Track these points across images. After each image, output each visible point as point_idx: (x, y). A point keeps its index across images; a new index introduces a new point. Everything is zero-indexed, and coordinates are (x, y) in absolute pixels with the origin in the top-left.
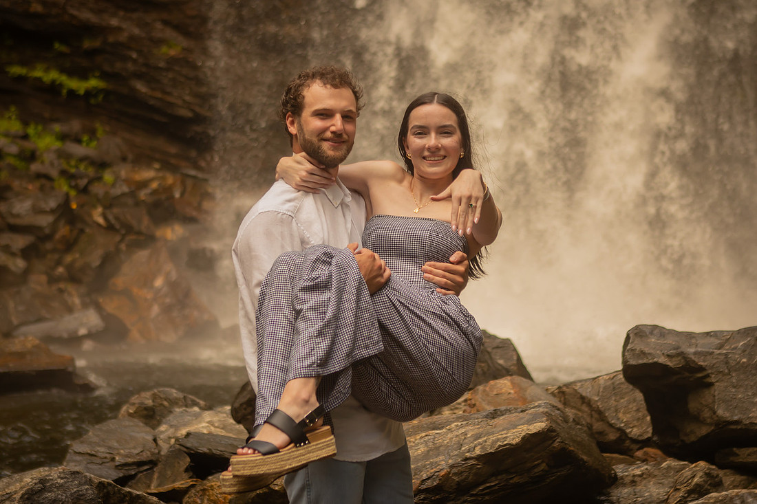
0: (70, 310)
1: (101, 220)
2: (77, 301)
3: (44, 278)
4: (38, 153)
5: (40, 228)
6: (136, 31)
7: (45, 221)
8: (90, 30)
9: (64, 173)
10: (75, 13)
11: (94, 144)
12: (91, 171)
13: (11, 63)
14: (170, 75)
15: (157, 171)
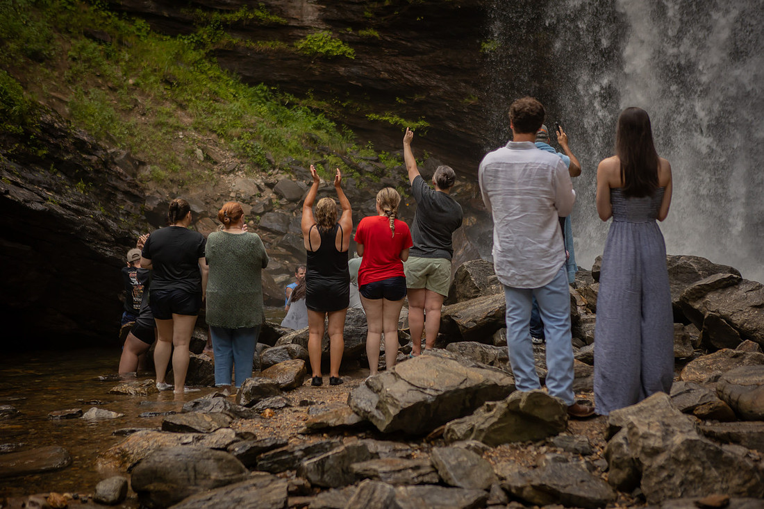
6: (448, 88)
10: (408, 77)
13: (369, 112)
14: (471, 117)
15: (465, 180)
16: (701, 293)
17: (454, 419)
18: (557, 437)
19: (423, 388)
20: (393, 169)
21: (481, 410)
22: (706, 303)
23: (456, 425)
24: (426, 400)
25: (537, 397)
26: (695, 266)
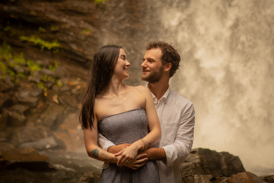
1: (56, 101)
3: (32, 124)
4: (31, 72)
5: (31, 103)
6: (73, 24)
7: (34, 100)
9: (42, 81)
11: (54, 70)
12: (53, 80)
13: (21, 35)
14: (87, 43)
15: (79, 81)
20: (36, 71)
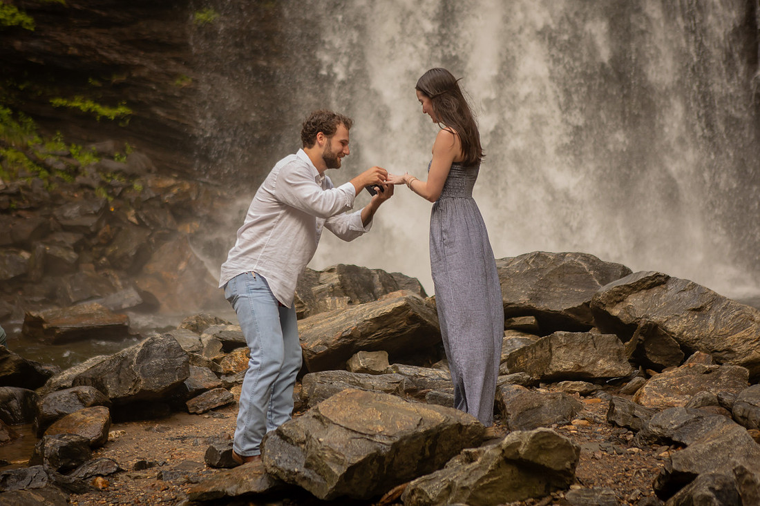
0: (114, 289)
1: (134, 220)
2: (119, 283)
3: (92, 266)
4: (80, 168)
5: (87, 228)
6: (155, 68)
7: (90, 222)
8: (116, 67)
9: (102, 183)
10: (104, 54)
11: (124, 158)
12: (123, 181)
13: (54, 97)
14: (184, 102)
15: (176, 179)
16: (619, 296)
17: (421, 476)
18: (570, 492)
19: (370, 435)
20: (89, 166)
21: (456, 461)
22: (628, 308)
23: (423, 483)
24: (379, 451)
25: (543, 438)
26: (585, 265)
